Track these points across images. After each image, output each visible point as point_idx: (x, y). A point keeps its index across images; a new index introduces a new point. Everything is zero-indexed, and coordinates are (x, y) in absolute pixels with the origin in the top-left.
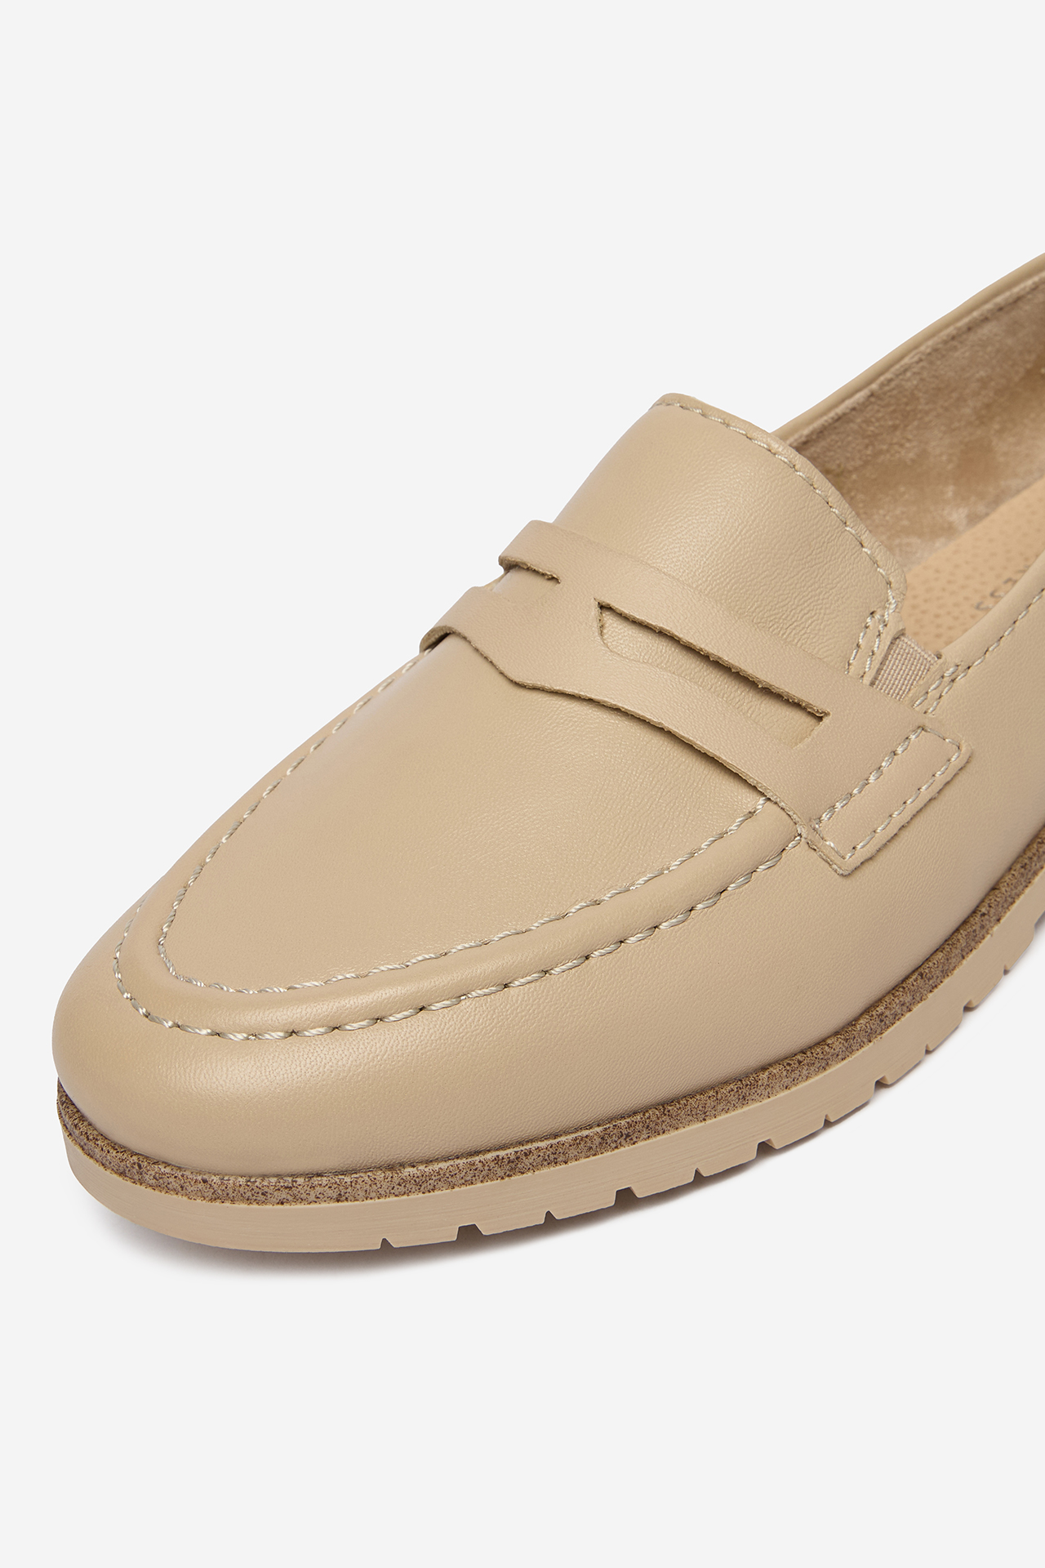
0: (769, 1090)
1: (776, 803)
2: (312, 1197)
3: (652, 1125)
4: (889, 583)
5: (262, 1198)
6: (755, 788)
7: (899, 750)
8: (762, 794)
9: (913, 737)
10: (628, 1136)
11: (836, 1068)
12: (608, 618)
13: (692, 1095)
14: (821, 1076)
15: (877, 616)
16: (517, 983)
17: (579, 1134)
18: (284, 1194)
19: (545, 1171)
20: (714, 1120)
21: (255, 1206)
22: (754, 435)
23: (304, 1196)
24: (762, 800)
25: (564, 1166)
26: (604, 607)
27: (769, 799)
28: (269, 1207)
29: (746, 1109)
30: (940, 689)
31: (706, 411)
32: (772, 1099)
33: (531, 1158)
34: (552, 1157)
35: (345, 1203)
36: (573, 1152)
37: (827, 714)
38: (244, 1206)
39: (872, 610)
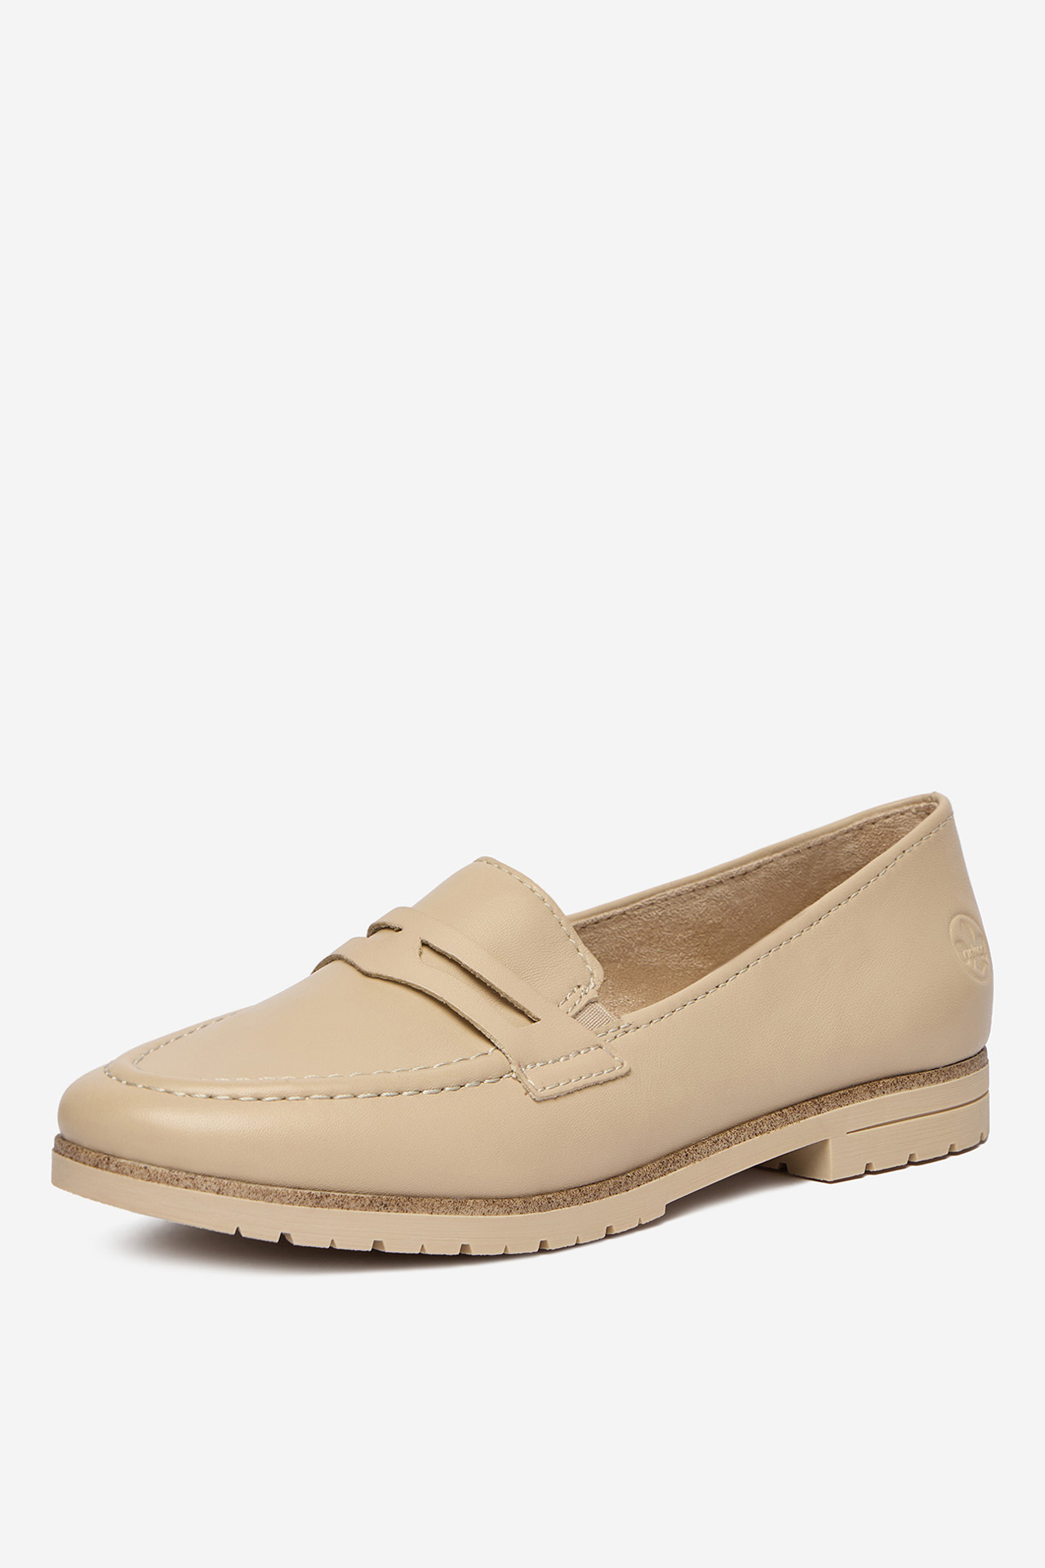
0: (473, 1210)
1: (500, 1050)
2: (204, 1188)
3: (400, 1204)
4: (592, 974)
5: (176, 1182)
6: (489, 1040)
7: (582, 1052)
8: (493, 1044)
9: (592, 1049)
10: (386, 1206)
11: (515, 1216)
12: (425, 950)
13: (428, 1197)
14: (505, 1216)
15: (582, 988)
16: (338, 1097)
17: (358, 1195)
18: (188, 1183)
19: (336, 1210)
20: (437, 1215)
21: (170, 1187)
22: (525, 881)
23: (199, 1186)
24: (493, 1048)
25: (346, 1211)
26: (425, 944)
27: (497, 1048)
28: (179, 1189)
29: (457, 1216)
30: (616, 1032)
31: (500, 866)
32: (474, 1217)
33: (329, 1199)
34: (341, 1203)
35: (221, 1196)
36: (353, 1204)
37: (539, 1020)
38: (165, 1186)
39: (579, 984)
